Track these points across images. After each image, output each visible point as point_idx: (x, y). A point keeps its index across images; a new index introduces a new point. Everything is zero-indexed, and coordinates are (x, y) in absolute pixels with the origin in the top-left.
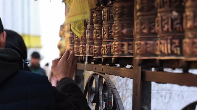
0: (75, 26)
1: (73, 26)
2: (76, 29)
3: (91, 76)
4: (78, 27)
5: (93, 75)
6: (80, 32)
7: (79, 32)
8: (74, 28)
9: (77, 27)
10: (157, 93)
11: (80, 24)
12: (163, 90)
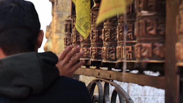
0: (81, 24)
1: (78, 25)
2: (82, 27)
3: (93, 82)
4: (84, 26)
5: (95, 82)
6: (87, 32)
7: (85, 31)
8: (79, 27)
9: (82, 25)
10: (153, 98)
11: (87, 22)
12: (159, 95)
